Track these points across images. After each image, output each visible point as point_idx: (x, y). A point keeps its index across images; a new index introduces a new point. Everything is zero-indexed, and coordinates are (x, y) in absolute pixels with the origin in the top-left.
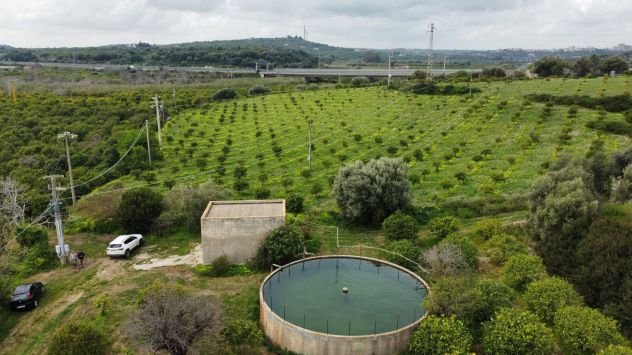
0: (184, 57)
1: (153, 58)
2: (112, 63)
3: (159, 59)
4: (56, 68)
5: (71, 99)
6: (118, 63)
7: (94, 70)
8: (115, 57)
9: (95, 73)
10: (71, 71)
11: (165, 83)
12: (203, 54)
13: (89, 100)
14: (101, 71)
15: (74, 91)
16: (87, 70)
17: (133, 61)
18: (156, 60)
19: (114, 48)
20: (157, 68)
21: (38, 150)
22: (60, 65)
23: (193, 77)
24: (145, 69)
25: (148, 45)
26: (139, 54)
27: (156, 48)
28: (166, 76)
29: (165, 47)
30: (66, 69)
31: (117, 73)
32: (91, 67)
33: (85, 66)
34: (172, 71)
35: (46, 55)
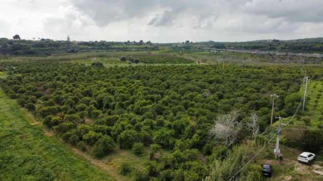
0: (300, 48)
1: (282, 48)
2: (260, 50)
3: (285, 48)
4: (234, 52)
5: (246, 69)
6: (262, 50)
7: (251, 54)
8: (262, 47)
9: (252, 56)
10: (240, 53)
11: (291, 63)
12: (312, 46)
13: (255, 70)
14: (255, 54)
15: (246, 65)
16: (247, 53)
17: (271, 49)
18: (283, 49)
19: (260, 42)
20: (285, 54)
21: (242, 95)
22: (235, 51)
23: (307, 60)
24: (278, 54)
25: (278, 41)
26: (273, 46)
27: (283, 42)
28: (291, 59)
29: (288, 42)
30: (238, 53)
31: (263, 56)
32: (249, 52)
33: (247, 51)
34: (293, 56)
35: (230, 46)
